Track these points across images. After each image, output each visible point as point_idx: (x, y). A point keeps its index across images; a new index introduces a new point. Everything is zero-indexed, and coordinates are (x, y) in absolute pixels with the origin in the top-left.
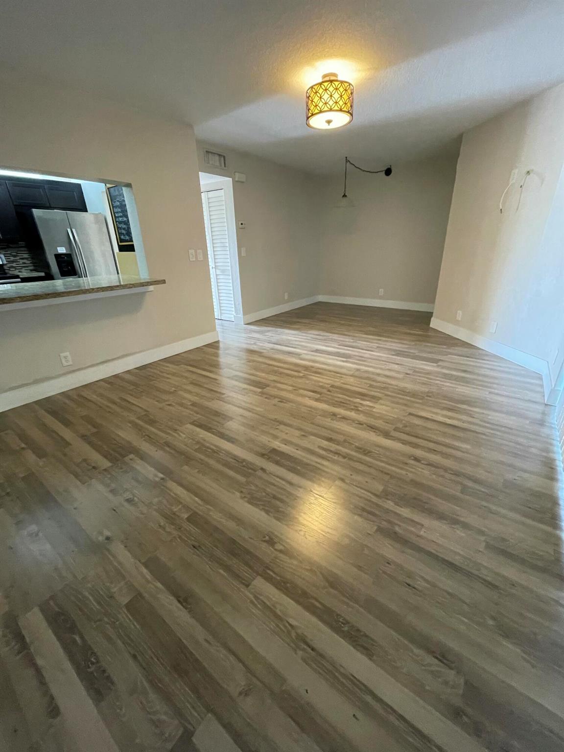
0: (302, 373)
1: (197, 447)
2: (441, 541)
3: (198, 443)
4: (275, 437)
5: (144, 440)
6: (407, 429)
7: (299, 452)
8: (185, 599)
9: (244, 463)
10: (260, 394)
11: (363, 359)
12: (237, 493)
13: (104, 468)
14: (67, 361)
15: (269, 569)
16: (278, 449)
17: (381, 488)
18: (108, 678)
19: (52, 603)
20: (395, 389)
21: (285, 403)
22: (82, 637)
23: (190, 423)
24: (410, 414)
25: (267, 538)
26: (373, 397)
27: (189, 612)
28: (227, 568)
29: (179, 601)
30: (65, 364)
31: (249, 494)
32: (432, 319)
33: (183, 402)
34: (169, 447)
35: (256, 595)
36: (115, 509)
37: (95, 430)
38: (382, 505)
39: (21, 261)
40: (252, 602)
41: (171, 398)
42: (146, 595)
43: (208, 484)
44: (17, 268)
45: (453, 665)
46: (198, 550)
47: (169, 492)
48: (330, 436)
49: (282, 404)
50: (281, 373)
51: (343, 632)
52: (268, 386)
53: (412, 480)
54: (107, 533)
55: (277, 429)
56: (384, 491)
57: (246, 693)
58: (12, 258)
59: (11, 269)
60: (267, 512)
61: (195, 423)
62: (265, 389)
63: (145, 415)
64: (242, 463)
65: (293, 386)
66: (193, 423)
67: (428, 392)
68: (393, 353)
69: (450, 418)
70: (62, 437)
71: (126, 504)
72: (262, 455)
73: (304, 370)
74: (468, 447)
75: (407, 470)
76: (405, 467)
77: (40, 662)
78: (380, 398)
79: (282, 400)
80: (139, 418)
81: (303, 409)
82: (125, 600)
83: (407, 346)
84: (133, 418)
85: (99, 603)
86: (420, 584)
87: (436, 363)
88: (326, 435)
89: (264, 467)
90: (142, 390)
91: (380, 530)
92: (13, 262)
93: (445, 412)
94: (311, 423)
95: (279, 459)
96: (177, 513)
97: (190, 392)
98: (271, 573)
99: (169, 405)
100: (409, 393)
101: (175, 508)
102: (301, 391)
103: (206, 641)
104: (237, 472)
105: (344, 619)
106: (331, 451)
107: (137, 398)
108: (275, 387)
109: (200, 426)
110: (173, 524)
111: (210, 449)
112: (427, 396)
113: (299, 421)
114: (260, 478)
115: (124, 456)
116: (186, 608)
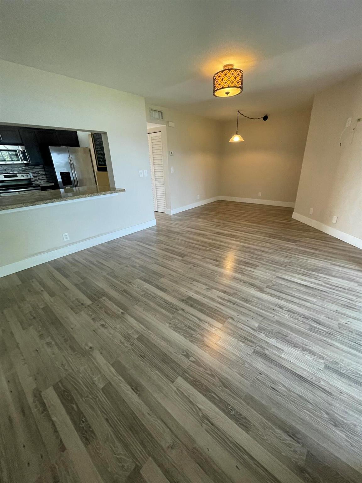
0: (208, 248)
1: (142, 294)
2: (295, 361)
3: (143, 291)
4: (190, 289)
5: (112, 288)
6: (275, 287)
7: (206, 300)
8: (136, 388)
9: (171, 305)
10: (181, 261)
11: (247, 239)
12: (167, 324)
13: (88, 305)
14: (66, 238)
15: (186, 373)
16: (192, 297)
17: (256, 325)
18: (92, 432)
19: (60, 385)
20: (268, 260)
21: (197, 267)
22: (77, 406)
23: (139, 278)
24: (277, 277)
25: (185, 353)
26: (253, 265)
27: (138, 396)
28: (161, 370)
29: (133, 389)
30: (65, 240)
31: (174, 325)
32: (293, 212)
33: (135, 264)
34: (126, 293)
35: (178, 388)
36: (95, 330)
37: (83, 281)
38: (258, 336)
39: (41, 177)
40: (175, 392)
41: (127, 262)
42: (113, 383)
43: (149, 317)
44: (39, 180)
45: (300, 441)
46: (143, 358)
47: (126, 321)
48: (225, 290)
49: (195, 267)
50: (194, 247)
51: (231, 415)
52: (186, 255)
53: (277, 321)
54: (90, 345)
55: (192, 284)
56: (259, 327)
57: (172, 447)
58: (36, 175)
59: (35, 181)
60: (185, 337)
61: (142, 278)
62: (184, 258)
63: (112, 272)
64: (170, 305)
65: (202, 256)
66: (140, 279)
67: (289, 262)
68: (268, 236)
69: (303, 280)
70: (64, 285)
71: (101, 327)
72: (182, 300)
73: (209, 246)
74: (315, 300)
75: (274, 314)
76: (273, 312)
77: (54, 418)
78: (258, 266)
79: (195, 265)
80: (108, 274)
81: (209, 272)
82: (101, 386)
83: (276, 231)
84: (105, 274)
85: (87, 387)
86: (280, 388)
87: (296, 243)
88: (222, 289)
89: (183, 308)
90: (109, 256)
91: (255, 352)
92: (36, 177)
93: (300, 276)
94: (213, 281)
95: (192, 303)
96: (131, 335)
97: (138, 258)
98: (187, 375)
99: (127, 266)
100: (277, 262)
101: (130, 331)
102: (207, 260)
103: (148, 414)
104: (167, 310)
105: (232, 407)
106: (225, 300)
107: (107, 261)
108: (190, 256)
109: (145, 281)
110: (128, 341)
111: (151, 295)
112: (288, 265)
113: (206, 279)
114: (181, 315)
115: (99, 298)
116: (136, 393)
